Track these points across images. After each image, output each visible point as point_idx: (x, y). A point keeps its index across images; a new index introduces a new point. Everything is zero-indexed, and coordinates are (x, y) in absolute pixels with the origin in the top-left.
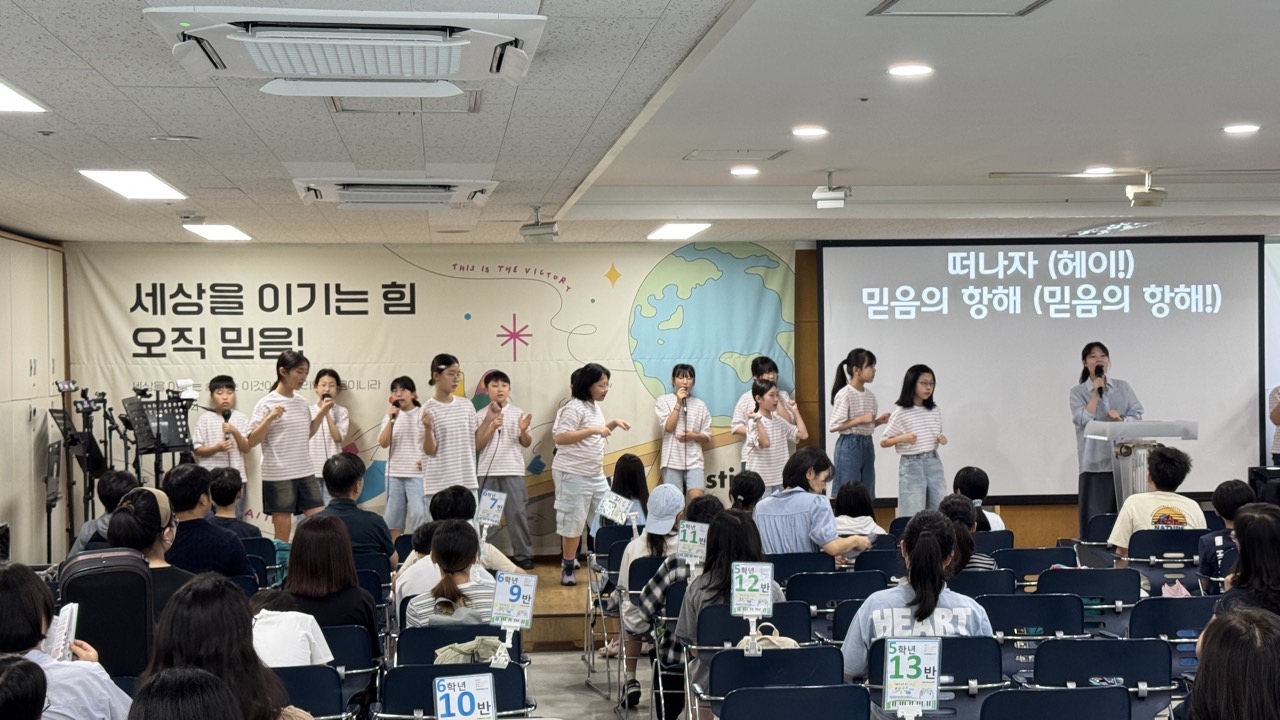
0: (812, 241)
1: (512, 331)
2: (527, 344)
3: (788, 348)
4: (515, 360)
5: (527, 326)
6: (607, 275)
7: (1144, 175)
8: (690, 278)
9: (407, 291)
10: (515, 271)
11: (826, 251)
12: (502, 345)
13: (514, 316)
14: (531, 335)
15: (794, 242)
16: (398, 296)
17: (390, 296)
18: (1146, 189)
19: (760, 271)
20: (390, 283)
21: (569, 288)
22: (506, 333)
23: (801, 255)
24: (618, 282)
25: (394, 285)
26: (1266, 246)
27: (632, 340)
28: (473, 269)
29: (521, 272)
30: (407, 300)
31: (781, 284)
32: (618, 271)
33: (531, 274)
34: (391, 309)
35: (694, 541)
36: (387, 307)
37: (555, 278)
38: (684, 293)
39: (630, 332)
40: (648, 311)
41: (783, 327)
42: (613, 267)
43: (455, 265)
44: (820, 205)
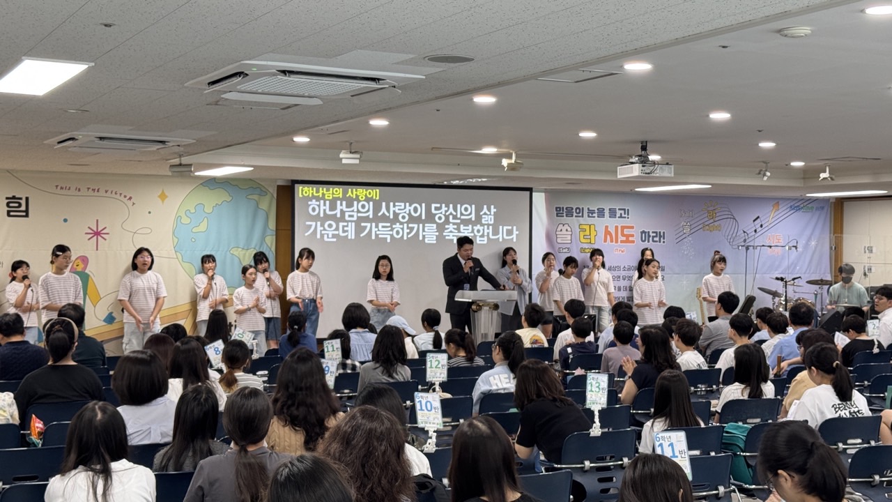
0: (288, 180)
1: (95, 229)
2: (105, 239)
3: (272, 244)
4: (97, 249)
5: (105, 228)
6: (159, 196)
7: (512, 154)
8: (211, 201)
9: (23, 202)
10: (98, 191)
11: (296, 185)
12: (89, 239)
13: (97, 221)
14: (108, 234)
15: (276, 180)
16: (17, 205)
17: (11, 205)
18: (513, 161)
19: (256, 197)
20: (11, 196)
21: (134, 204)
22: (92, 232)
23: (281, 189)
24: (166, 201)
25: (14, 197)
26: (534, 194)
27: (175, 238)
28: (69, 189)
29: (102, 193)
30: (23, 208)
31: (268, 205)
32: (167, 194)
33: (109, 194)
34: (12, 214)
35: (333, 351)
36: (8, 212)
37: (125, 197)
38: (208, 209)
39: (174, 233)
40: (185, 220)
41: (269, 232)
42: (163, 191)
43: (57, 186)
44: (344, 161)
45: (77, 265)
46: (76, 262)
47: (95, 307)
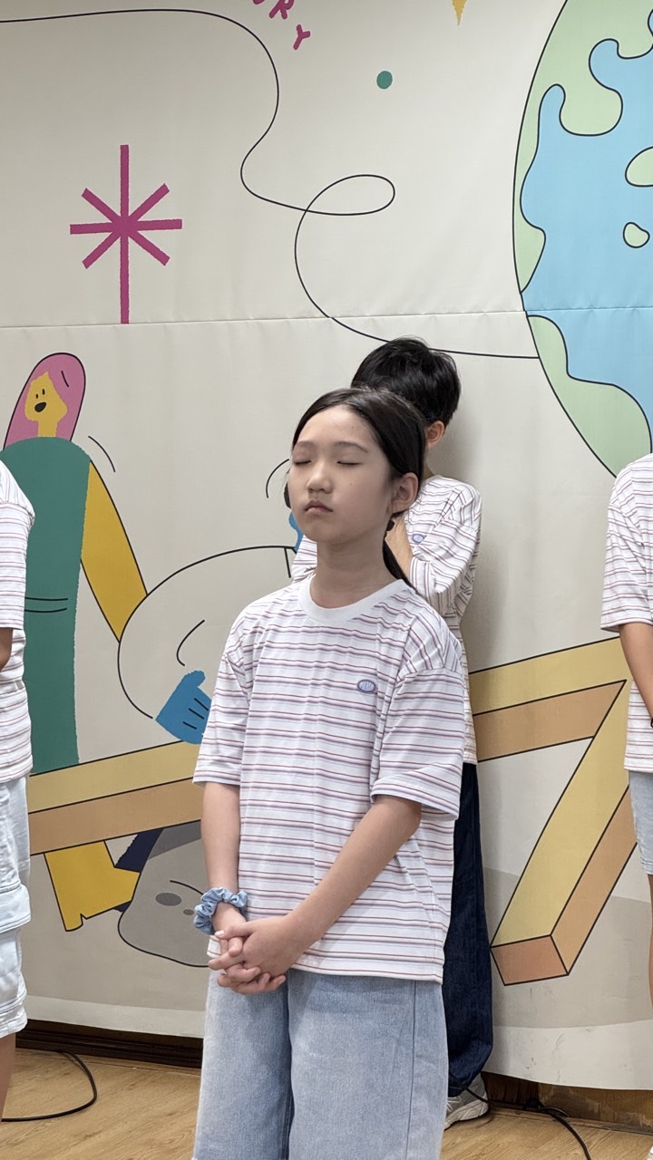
1: (117, 211)
2: (163, 259)
4: (125, 320)
5: (163, 191)
12: (88, 262)
13: (125, 150)
14: (176, 224)
21: (303, 35)
27: (526, 233)
39: (518, 200)
40: (586, 111)
45: (40, 407)
46: (36, 387)
47: (120, 642)
